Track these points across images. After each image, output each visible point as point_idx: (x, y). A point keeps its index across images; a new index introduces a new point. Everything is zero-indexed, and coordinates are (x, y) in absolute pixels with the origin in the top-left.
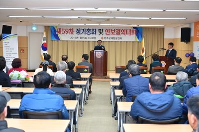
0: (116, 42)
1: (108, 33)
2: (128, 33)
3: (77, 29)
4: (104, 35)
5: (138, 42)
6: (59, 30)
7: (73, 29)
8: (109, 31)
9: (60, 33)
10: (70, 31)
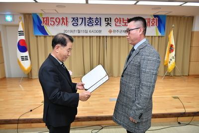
1: (118, 24)
3: (74, 18)
4: (113, 27)
5: (159, 37)
6: (45, 20)
7: (66, 18)
8: (120, 21)
9: (48, 24)
10: (63, 21)
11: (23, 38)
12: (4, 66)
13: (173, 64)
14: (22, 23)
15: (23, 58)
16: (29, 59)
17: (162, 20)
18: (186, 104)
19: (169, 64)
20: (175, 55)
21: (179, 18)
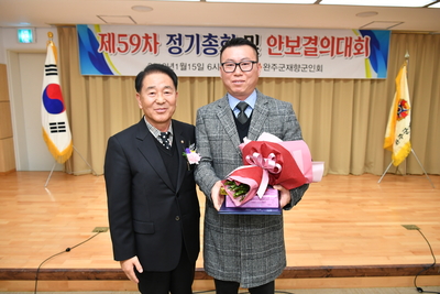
0: (300, 80)
2: (342, 49)
3: (172, 36)
4: (264, 58)
5: (372, 81)
6: (106, 39)
7: (155, 35)
8: (281, 43)
9: (112, 49)
10: (147, 43)
11: (55, 80)
12: (12, 144)
13: (406, 147)
14: (54, 48)
15: (55, 128)
16: (67, 128)
17: (380, 41)
18: (435, 244)
19: (395, 147)
20: (411, 126)
21: (421, 37)
